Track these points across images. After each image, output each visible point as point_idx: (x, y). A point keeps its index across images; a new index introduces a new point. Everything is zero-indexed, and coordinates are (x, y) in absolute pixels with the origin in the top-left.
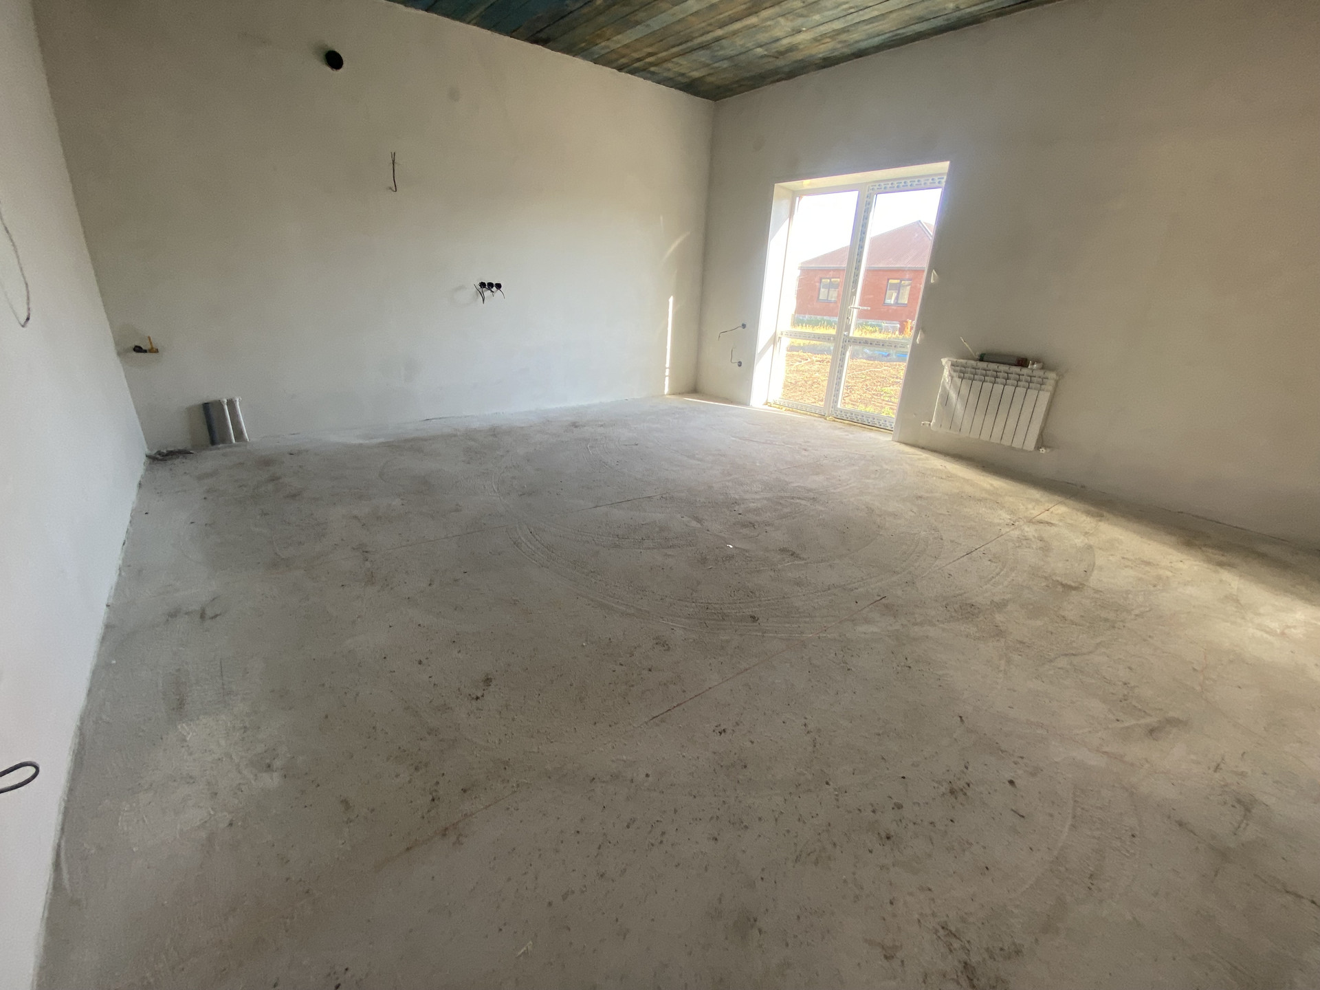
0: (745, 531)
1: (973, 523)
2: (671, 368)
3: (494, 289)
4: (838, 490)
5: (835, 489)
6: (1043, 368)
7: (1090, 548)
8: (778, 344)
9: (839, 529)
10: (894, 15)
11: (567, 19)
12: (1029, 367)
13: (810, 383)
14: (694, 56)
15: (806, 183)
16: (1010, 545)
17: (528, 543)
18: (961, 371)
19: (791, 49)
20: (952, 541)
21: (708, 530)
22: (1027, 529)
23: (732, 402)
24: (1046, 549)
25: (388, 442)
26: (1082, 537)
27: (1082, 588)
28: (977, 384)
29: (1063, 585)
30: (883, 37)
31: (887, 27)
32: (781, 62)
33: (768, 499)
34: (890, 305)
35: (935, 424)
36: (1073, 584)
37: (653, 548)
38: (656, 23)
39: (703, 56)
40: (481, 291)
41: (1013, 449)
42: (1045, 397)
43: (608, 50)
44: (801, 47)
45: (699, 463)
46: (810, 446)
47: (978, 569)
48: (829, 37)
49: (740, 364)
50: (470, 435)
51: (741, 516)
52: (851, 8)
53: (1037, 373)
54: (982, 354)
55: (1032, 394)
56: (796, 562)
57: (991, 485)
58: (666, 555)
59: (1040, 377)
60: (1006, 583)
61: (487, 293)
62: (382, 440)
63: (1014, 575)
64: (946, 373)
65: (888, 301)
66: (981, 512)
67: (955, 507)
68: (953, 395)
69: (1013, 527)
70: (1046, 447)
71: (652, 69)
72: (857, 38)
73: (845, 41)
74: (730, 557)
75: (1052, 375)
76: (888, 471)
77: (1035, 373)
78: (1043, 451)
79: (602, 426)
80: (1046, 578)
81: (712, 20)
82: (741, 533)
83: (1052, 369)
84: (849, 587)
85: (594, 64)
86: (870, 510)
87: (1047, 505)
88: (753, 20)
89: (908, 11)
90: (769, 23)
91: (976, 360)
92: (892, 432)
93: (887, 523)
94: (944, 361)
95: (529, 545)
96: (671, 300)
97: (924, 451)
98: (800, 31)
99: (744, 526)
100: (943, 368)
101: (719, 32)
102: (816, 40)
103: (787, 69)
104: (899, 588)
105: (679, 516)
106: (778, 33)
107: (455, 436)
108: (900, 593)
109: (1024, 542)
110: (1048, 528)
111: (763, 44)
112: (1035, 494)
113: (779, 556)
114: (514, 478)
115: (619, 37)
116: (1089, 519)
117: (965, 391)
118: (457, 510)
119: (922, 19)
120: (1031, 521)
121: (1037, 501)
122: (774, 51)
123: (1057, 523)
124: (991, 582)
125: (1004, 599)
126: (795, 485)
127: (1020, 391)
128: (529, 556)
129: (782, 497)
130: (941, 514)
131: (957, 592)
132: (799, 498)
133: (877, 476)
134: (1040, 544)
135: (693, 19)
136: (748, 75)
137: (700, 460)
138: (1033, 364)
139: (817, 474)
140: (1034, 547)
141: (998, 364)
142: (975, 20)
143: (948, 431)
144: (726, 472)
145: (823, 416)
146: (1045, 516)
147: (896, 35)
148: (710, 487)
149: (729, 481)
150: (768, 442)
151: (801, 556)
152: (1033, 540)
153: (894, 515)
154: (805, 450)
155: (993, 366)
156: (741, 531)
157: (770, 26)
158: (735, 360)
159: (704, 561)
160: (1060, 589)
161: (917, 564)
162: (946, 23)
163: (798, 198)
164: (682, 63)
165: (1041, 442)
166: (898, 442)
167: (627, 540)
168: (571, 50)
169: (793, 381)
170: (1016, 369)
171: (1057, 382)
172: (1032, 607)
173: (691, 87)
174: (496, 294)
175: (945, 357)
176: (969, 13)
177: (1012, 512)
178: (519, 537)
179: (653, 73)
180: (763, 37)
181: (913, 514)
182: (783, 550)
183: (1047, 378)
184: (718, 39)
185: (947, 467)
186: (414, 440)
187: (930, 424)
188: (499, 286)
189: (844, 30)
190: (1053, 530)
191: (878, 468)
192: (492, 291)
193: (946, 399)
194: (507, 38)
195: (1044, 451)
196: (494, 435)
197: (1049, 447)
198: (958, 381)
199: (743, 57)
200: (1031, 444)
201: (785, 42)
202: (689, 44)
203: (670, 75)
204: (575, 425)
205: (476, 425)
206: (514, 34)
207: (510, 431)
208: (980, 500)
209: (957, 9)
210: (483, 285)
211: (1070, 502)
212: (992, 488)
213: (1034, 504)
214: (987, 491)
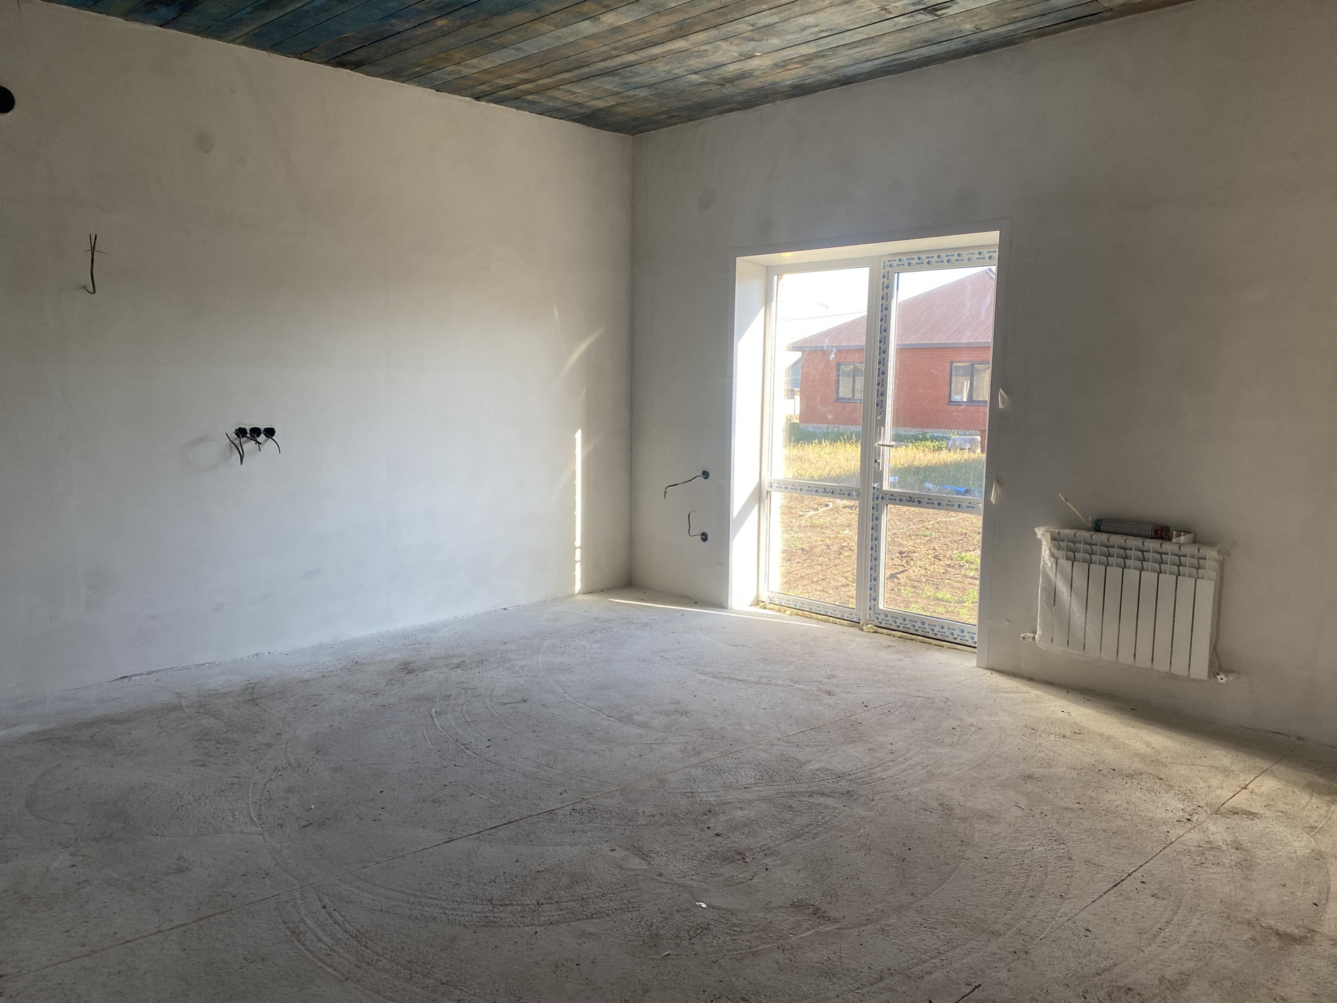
0: (727, 870)
1: (1120, 823)
2: (585, 546)
3: (262, 438)
4: (890, 773)
5: (884, 770)
6: (1194, 542)
7: (1319, 856)
8: (767, 502)
9: (895, 852)
10: (887, 39)
11: (390, 41)
12: (1174, 540)
13: (835, 548)
14: (595, 83)
15: (787, 257)
16: (1187, 861)
17: (318, 930)
18: (1069, 550)
19: (743, 75)
20: (1088, 862)
21: (661, 875)
22: (1213, 828)
23: (696, 602)
24: (1246, 866)
25: (44, 732)
26: (1306, 837)
27: (1312, 939)
28: (1097, 570)
29: (1279, 935)
30: (876, 62)
31: (882, 50)
32: (729, 90)
33: (767, 800)
34: (958, 403)
35: (1042, 637)
36: (1296, 932)
37: (558, 922)
38: (531, 47)
39: (609, 84)
40: (237, 442)
41: (1174, 677)
42: (1207, 589)
43: (458, 76)
44: (756, 73)
45: (641, 731)
46: (837, 685)
47: (1135, 913)
48: (797, 63)
49: (704, 537)
50: (206, 704)
51: (719, 839)
52: (822, 31)
53: (1190, 550)
54: (1099, 520)
55: (1186, 583)
56: (822, 929)
57: (1148, 744)
58: (584, 934)
59: (1193, 557)
60: (1183, 939)
61: (249, 446)
62: (34, 727)
63: (1195, 921)
64: (1045, 553)
65: (956, 398)
66: (1133, 798)
67: (1090, 793)
68: (1063, 589)
69: (1189, 825)
70: (1228, 672)
71: (530, 97)
72: (840, 64)
73: (822, 67)
74: (704, 929)
75: (1211, 553)
76: (973, 729)
77: (1184, 550)
78: (1222, 679)
79: (458, 666)
80: (1249, 923)
81: (619, 44)
82: (722, 875)
83: (1210, 543)
84: (916, 970)
85: (436, 92)
86: (947, 809)
87: (1243, 778)
88: (680, 44)
89: (908, 34)
90: (704, 48)
91: (1088, 530)
92: (975, 650)
93: (976, 835)
94: (1040, 532)
95: (321, 934)
96: (579, 435)
97: (1030, 683)
98: (752, 57)
99: (726, 859)
100: (1040, 542)
101: (631, 57)
102: (776, 66)
103: (740, 99)
104: (1003, 964)
105: (606, 848)
106: (718, 58)
107: (178, 708)
108: (1003, 975)
109: (1210, 855)
110: (1247, 822)
111: (698, 70)
112: (1222, 756)
113: (792, 919)
114: (290, 790)
115: (475, 61)
116: (1315, 801)
117: (1080, 582)
118: (180, 871)
119: (929, 42)
120: (1218, 811)
121: (1227, 772)
122: (716, 78)
123: (1261, 811)
124: (1159, 939)
125: (1181, 973)
126: (815, 766)
127: (1167, 580)
128: (320, 960)
129: (792, 795)
130: (1067, 809)
131: (1102, 965)
132: (823, 794)
133: (955, 740)
134: (1237, 856)
135: (589, 42)
136: (681, 104)
137: (640, 725)
138: (1179, 536)
139: (851, 743)
140: (1227, 862)
141: (1125, 537)
142: (1007, 42)
143: (1065, 649)
144: (690, 748)
145: (856, 623)
146: (1241, 801)
147: (894, 60)
148: (663, 782)
149: (695, 766)
150: (764, 680)
151: (831, 914)
152: (1224, 848)
153: (988, 817)
154: (829, 693)
155: (1117, 540)
156: (722, 870)
157: (706, 51)
158: (697, 531)
159: (654, 940)
160: (1275, 943)
161: (1029, 914)
162: (965, 45)
163: (776, 277)
164: (576, 91)
165: (1218, 665)
166: (987, 669)
167: (509, 909)
168: (396, 75)
169: (806, 546)
170: (1152, 544)
171: (1222, 565)
172: (1230, 983)
173: (592, 119)
174: (263, 448)
175: (1040, 526)
176: (995, 34)
177: (1187, 796)
178: (302, 920)
179: (533, 103)
180: (694, 63)
181: (1020, 813)
182: (798, 906)
183: (1205, 559)
184: (629, 65)
185: (1073, 714)
186: (98, 722)
187: (1034, 638)
188: (270, 432)
189: (817, 56)
190: (1258, 825)
191: (955, 723)
192: (257, 442)
193: (1053, 597)
194: (295, 62)
195: (1225, 679)
196: (253, 701)
197: (1232, 672)
198: (1066, 565)
199: (670, 85)
200: (1200, 668)
201: (732, 68)
202: (587, 70)
203: (559, 104)
204: (408, 668)
205: (217, 682)
206: (304, 55)
207: (282, 691)
208: (1131, 776)
209: (978, 30)
210: (241, 432)
211: (1281, 769)
212: (1148, 751)
213: (1220, 776)
214: (1142, 757)
